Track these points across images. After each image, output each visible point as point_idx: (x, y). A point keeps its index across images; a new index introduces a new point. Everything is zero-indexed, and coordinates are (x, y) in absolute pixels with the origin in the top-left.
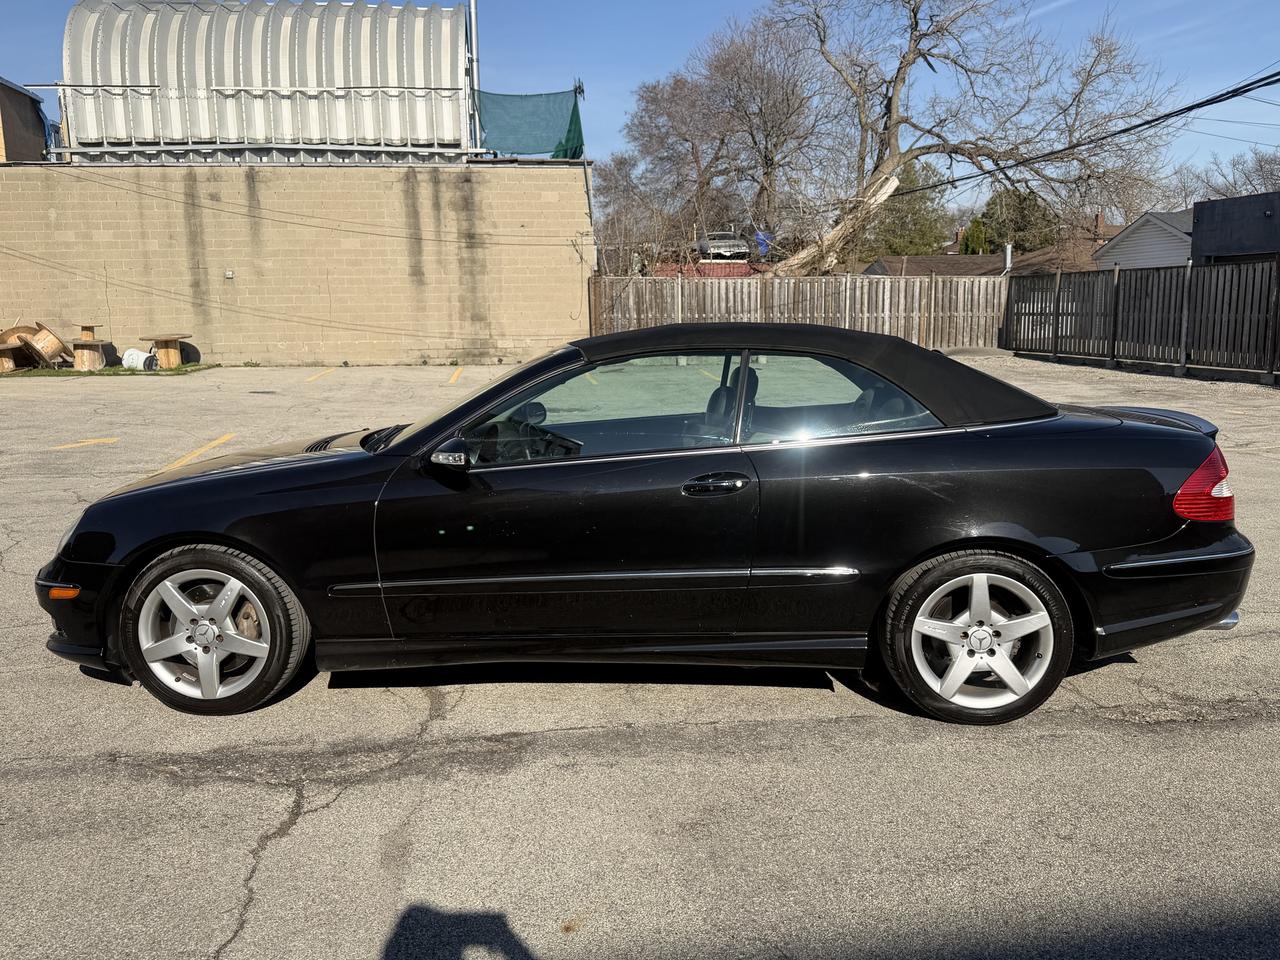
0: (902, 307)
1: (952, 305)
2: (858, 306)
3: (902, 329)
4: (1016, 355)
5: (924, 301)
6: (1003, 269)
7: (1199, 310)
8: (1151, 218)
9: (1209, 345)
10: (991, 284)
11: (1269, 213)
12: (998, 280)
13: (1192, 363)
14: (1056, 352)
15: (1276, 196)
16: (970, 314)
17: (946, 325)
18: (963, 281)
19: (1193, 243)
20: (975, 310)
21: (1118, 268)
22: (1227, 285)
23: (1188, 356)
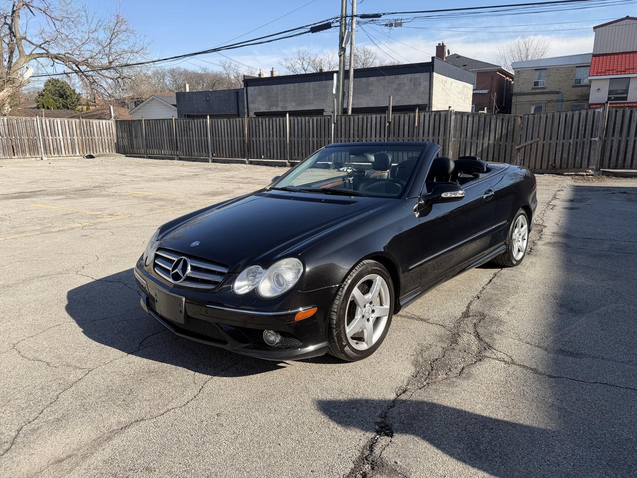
0: (68, 134)
1: (92, 134)
2: (45, 133)
3: (70, 145)
4: (126, 156)
5: (78, 131)
6: (111, 117)
7: (214, 136)
8: (155, 98)
9: (221, 150)
10: (107, 123)
11: (208, 99)
12: (110, 122)
13: (215, 157)
14: (147, 154)
15: (210, 92)
16: (101, 138)
17: (91, 143)
18: (95, 122)
19: (178, 109)
20: (103, 136)
21: (143, 119)
22: (226, 126)
23: (212, 154)
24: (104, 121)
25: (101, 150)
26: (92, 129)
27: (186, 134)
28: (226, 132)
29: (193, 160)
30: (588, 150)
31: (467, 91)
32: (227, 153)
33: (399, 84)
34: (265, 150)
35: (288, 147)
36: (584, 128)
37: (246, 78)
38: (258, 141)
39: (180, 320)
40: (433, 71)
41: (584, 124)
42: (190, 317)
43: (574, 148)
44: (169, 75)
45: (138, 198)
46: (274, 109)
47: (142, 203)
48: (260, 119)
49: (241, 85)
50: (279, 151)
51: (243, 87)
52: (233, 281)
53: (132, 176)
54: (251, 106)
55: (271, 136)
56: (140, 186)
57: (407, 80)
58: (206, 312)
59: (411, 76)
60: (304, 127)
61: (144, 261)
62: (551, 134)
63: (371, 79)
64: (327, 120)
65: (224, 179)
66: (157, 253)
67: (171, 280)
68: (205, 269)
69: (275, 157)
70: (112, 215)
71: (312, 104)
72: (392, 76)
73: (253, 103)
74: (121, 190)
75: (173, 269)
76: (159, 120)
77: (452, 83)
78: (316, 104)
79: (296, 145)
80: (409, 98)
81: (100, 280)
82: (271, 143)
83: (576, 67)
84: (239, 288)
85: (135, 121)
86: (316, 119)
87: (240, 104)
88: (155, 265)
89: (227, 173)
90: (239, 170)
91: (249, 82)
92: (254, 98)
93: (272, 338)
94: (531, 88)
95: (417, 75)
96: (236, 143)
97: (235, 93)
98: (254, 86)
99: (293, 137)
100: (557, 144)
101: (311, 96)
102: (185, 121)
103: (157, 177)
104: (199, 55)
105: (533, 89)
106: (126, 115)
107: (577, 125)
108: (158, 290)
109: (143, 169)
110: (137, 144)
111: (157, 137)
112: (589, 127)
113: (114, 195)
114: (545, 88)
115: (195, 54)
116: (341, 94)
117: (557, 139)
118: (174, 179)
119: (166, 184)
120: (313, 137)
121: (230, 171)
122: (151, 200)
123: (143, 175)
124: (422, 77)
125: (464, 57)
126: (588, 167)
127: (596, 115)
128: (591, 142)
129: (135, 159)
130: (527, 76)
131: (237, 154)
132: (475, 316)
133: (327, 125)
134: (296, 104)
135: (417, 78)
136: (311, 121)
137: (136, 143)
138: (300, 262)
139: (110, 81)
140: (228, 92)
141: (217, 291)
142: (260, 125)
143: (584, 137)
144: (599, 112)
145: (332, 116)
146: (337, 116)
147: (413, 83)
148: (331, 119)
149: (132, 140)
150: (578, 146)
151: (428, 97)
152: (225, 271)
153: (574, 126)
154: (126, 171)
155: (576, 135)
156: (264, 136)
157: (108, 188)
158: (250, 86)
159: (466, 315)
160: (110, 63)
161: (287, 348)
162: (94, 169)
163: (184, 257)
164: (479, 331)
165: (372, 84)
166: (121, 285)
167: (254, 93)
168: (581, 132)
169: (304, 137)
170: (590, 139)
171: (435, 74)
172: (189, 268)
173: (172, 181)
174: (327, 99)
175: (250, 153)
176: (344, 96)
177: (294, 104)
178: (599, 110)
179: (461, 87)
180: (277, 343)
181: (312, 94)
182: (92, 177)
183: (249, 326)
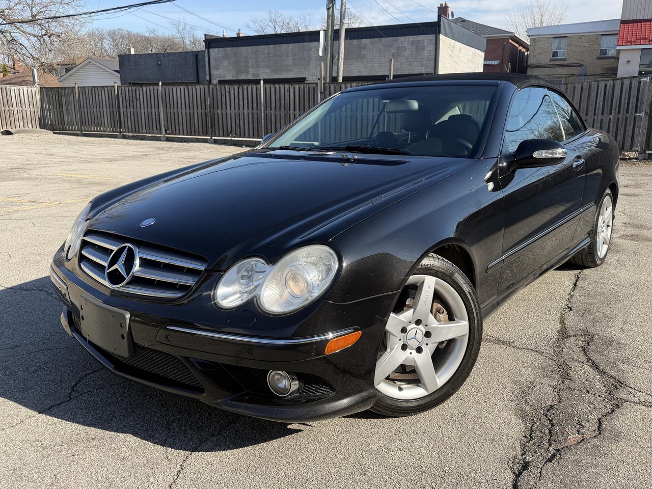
1: (9, 103)
4: (54, 133)
6: (35, 83)
7: (168, 107)
8: (92, 61)
9: (177, 125)
10: (29, 91)
11: (159, 63)
12: (33, 89)
13: (169, 134)
14: (82, 131)
15: (162, 55)
16: (21, 109)
17: (7, 115)
18: (13, 88)
19: (120, 75)
20: (23, 107)
21: (77, 86)
22: (183, 95)
23: (166, 131)
24: (25, 88)
25: (21, 124)
26: (10, 98)
27: (131, 104)
28: (183, 103)
29: (140, 138)
30: (631, 127)
31: (477, 60)
32: (185, 129)
33: (398, 48)
34: (233, 125)
35: (263, 121)
36: (626, 101)
37: (207, 38)
38: (224, 114)
39: (122, 350)
40: (439, 33)
41: (627, 97)
42: (139, 346)
43: (615, 125)
44: (108, 38)
45: (70, 182)
46: (243, 77)
47: (75, 188)
48: (227, 86)
49: (201, 47)
50: (251, 128)
51: (204, 49)
52: (214, 285)
53: (62, 156)
54: (214, 72)
55: (241, 108)
56: (73, 167)
57: (408, 43)
58: (167, 338)
59: (413, 38)
60: (282, 98)
61: (66, 253)
62: (587, 108)
63: (364, 41)
64: (312, 88)
65: (183, 160)
66: (85, 238)
67: (106, 283)
68: (165, 264)
69: (247, 135)
70: (34, 202)
71: (291, 70)
72: (389, 38)
73: (217, 68)
74: (47, 172)
75: (110, 265)
76: (97, 87)
77: (460, 49)
78: (296, 71)
79: (273, 120)
80: (410, 65)
81: (13, 288)
82: (242, 117)
83: (602, 35)
84: (225, 297)
85: (65, 88)
86: (298, 88)
87: (200, 70)
88: (82, 258)
89: (185, 153)
90: (200, 150)
91: (212, 42)
92: (218, 63)
93: (284, 383)
94: (549, 59)
95: (420, 38)
96: (196, 116)
97: (194, 57)
98: (218, 47)
99: (269, 109)
100: (594, 120)
101: (290, 61)
102: (130, 88)
103: (94, 157)
104: (148, 6)
105: (551, 60)
106: (53, 81)
107: (619, 97)
108: (85, 299)
109: (77, 148)
110: (68, 118)
111: (95, 109)
112: (633, 100)
113: (37, 178)
114: (565, 60)
115: (143, 4)
116: (329, 56)
117: (595, 115)
118: (117, 160)
119: (107, 165)
120: (295, 111)
121: (189, 151)
122: (87, 184)
123: (76, 155)
124: (426, 39)
125: (471, 21)
126: (631, 148)
127: (642, 84)
128: (635, 118)
129: (67, 137)
130: (544, 44)
131: (197, 130)
132: (578, 335)
133: (312, 95)
134: (271, 71)
135: (420, 41)
136: (292, 90)
137: (68, 116)
138: (331, 251)
139: (34, 39)
140: (186, 54)
141: (185, 302)
142: (227, 94)
143: (627, 112)
144: (645, 82)
145: (319, 83)
146: (324, 83)
147: (415, 47)
148: (317, 88)
149: (61, 112)
150: (620, 123)
151: (434, 65)
152: (201, 267)
153: (615, 98)
154: (53, 151)
155: (617, 109)
156: (233, 108)
157: (30, 169)
158: (212, 48)
159: (564, 334)
160: (34, 16)
161: (308, 401)
162: (11, 147)
163: (128, 245)
164: (593, 358)
165: (365, 48)
166: (43, 295)
167: (217, 56)
168: (624, 106)
169: (283, 110)
170: (634, 115)
171: (442, 37)
172: (137, 262)
173: (114, 162)
174: (309, 65)
175: (214, 129)
176: (333, 60)
177: (268, 70)
178: (645, 79)
179: (471, 54)
180: (292, 393)
181: (291, 58)
182: (9, 156)
183: (244, 364)
